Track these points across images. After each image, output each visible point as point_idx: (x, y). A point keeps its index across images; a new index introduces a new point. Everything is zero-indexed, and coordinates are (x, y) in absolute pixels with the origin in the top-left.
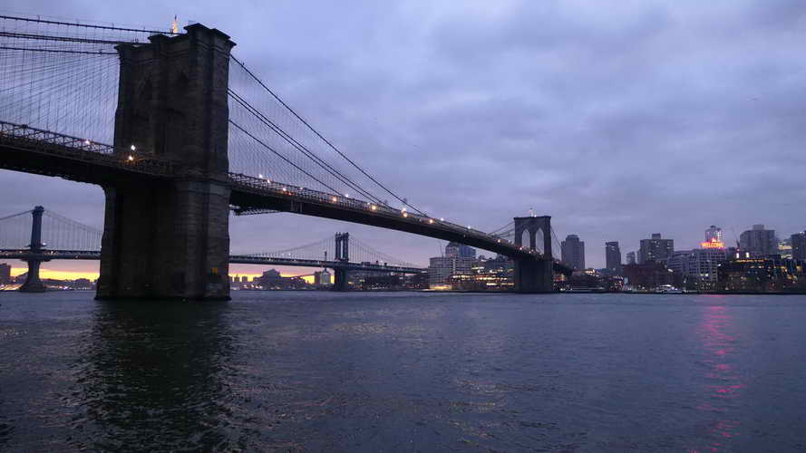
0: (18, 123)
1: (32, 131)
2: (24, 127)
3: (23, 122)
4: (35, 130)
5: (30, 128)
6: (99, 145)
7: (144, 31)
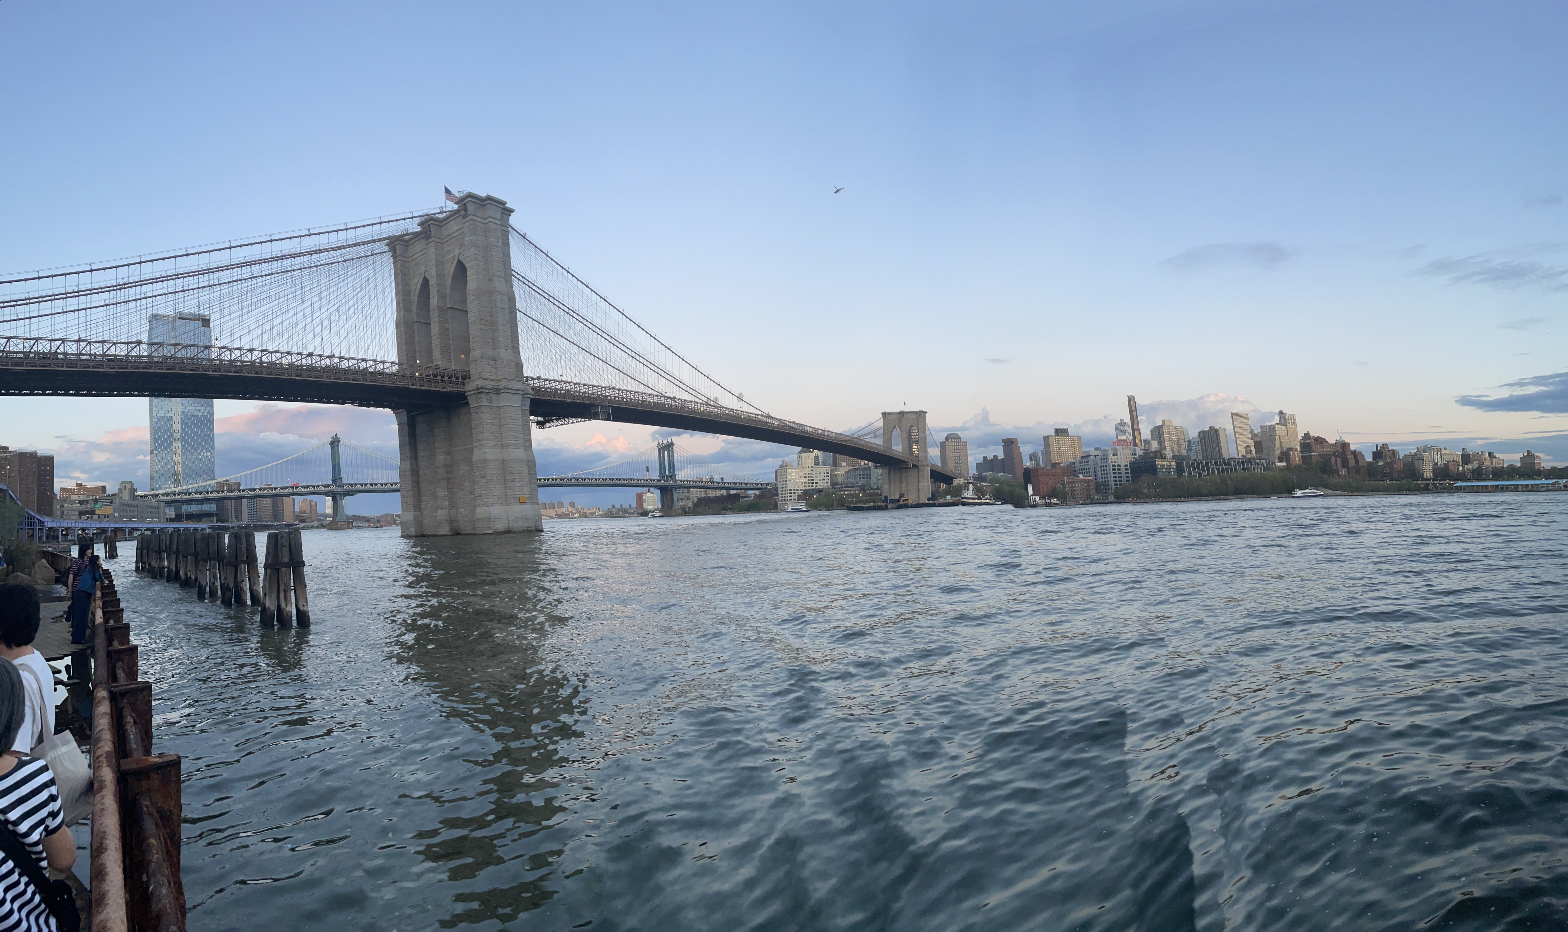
0: (304, 352)
1: (318, 358)
2: (311, 355)
3: (310, 350)
4: (321, 356)
5: (316, 355)
6: (383, 362)
7: (412, 218)
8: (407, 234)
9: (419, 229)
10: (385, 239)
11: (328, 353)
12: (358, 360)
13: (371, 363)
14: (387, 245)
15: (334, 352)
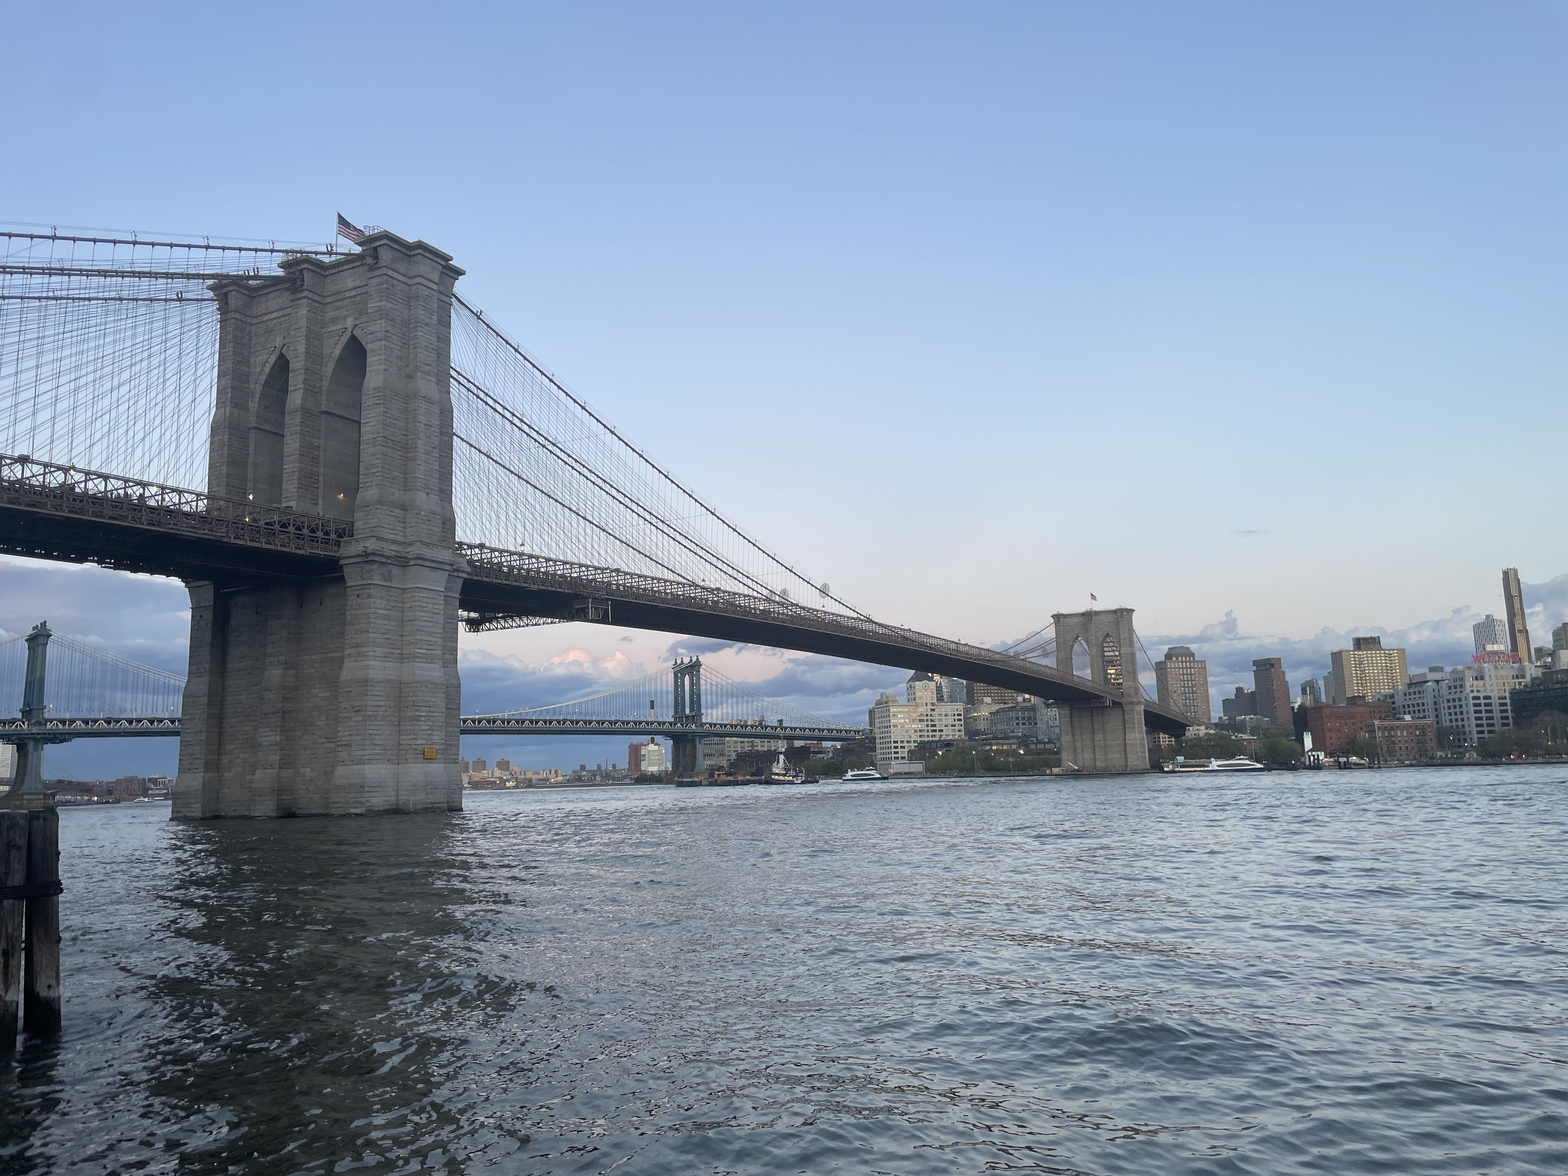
0: (9, 453)
1: (37, 469)
2: (24, 460)
3: (21, 450)
4: (46, 465)
5: (34, 462)
6: (180, 492)
7: (272, 251)
8: (256, 277)
9: (280, 272)
10: (212, 276)
11: (63, 461)
12: (126, 481)
13: (154, 490)
14: (211, 288)
15: (75, 461)
